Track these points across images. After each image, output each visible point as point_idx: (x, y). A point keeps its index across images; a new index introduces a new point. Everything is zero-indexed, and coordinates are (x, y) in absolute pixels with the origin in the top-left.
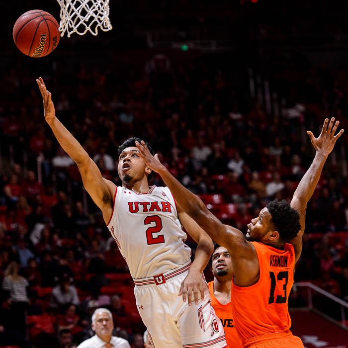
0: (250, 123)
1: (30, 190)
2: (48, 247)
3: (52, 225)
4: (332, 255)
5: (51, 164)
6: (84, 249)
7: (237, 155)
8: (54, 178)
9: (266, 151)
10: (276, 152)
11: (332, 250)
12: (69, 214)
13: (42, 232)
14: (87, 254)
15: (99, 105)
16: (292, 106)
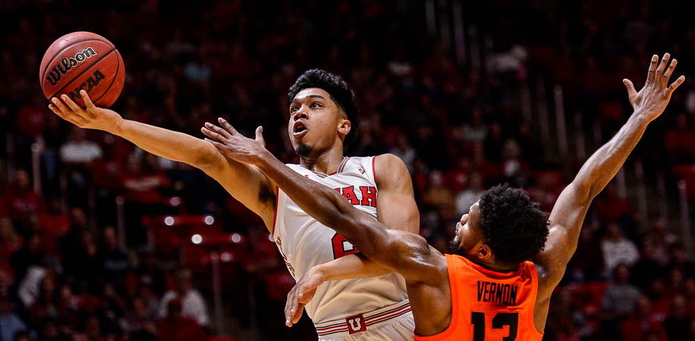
0: (427, 81)
1: (20, 205)
2: (52, 311)
3: (59, 269)
4: (578, 325)
5: (58, 157)
6: (120, 314)
7: (402, 141)
8: (63, 184)
9: (456, 133)
10: (475, 135)
11: (578, 316)
12: (92, 250)
13: (41, 284)
14: (124, 324)
15: (147, 47)
16: (504, 49)
